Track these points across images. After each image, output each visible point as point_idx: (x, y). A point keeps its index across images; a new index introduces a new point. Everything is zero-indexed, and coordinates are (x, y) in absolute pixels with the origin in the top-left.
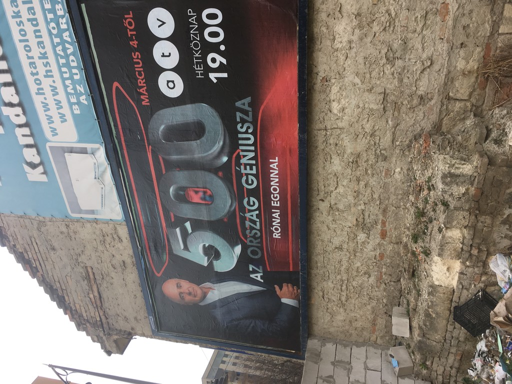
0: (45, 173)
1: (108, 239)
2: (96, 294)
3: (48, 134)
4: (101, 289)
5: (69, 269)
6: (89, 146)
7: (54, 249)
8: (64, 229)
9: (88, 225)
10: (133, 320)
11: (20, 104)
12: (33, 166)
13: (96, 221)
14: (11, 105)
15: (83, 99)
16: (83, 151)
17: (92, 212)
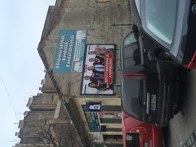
0: (70, 65)
1: (77, 76)
2: (69, 88)
3: (74, 60)
4: (71, 86)
5: (65, 83)
6: (80, 61)
7: (64, 79)
8: (69, 75)
9: (74, 74)
10: (76, 93)
11: (71, 56)
12: (68, 64)
13: (76, 73)
14: (70, 56)
15: (83, 55)
16: (80, 62)
17: (76, 71)
